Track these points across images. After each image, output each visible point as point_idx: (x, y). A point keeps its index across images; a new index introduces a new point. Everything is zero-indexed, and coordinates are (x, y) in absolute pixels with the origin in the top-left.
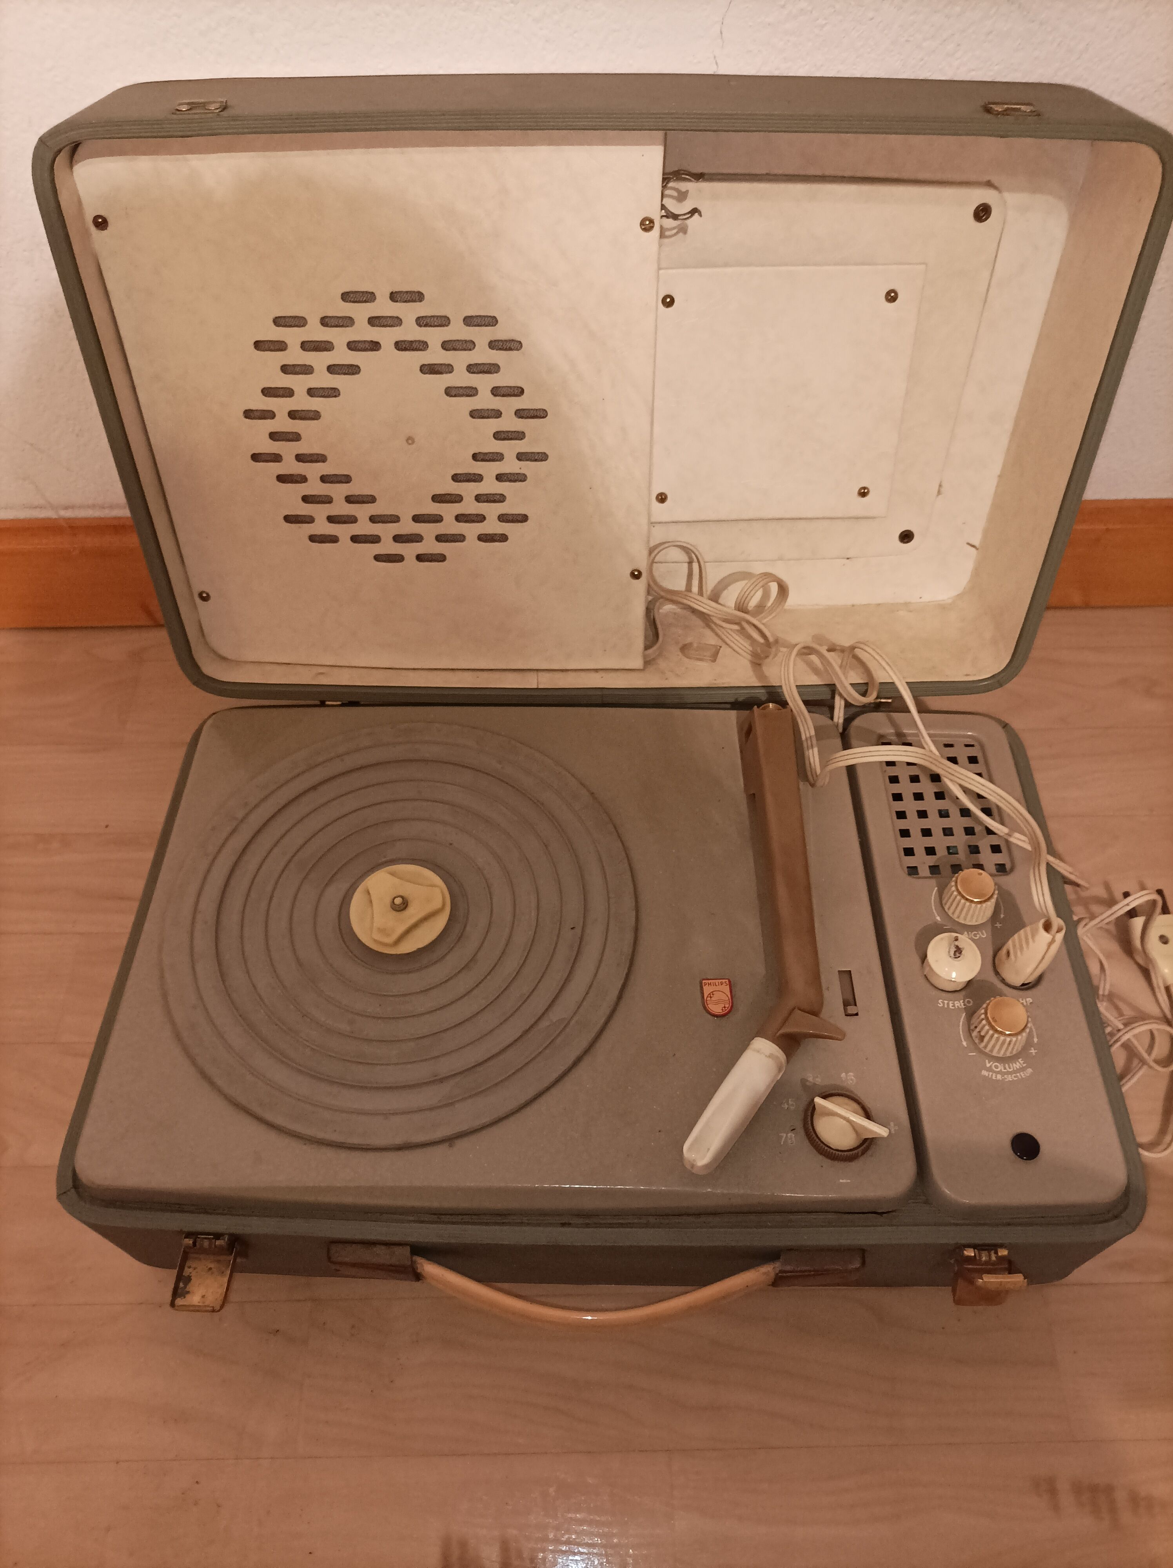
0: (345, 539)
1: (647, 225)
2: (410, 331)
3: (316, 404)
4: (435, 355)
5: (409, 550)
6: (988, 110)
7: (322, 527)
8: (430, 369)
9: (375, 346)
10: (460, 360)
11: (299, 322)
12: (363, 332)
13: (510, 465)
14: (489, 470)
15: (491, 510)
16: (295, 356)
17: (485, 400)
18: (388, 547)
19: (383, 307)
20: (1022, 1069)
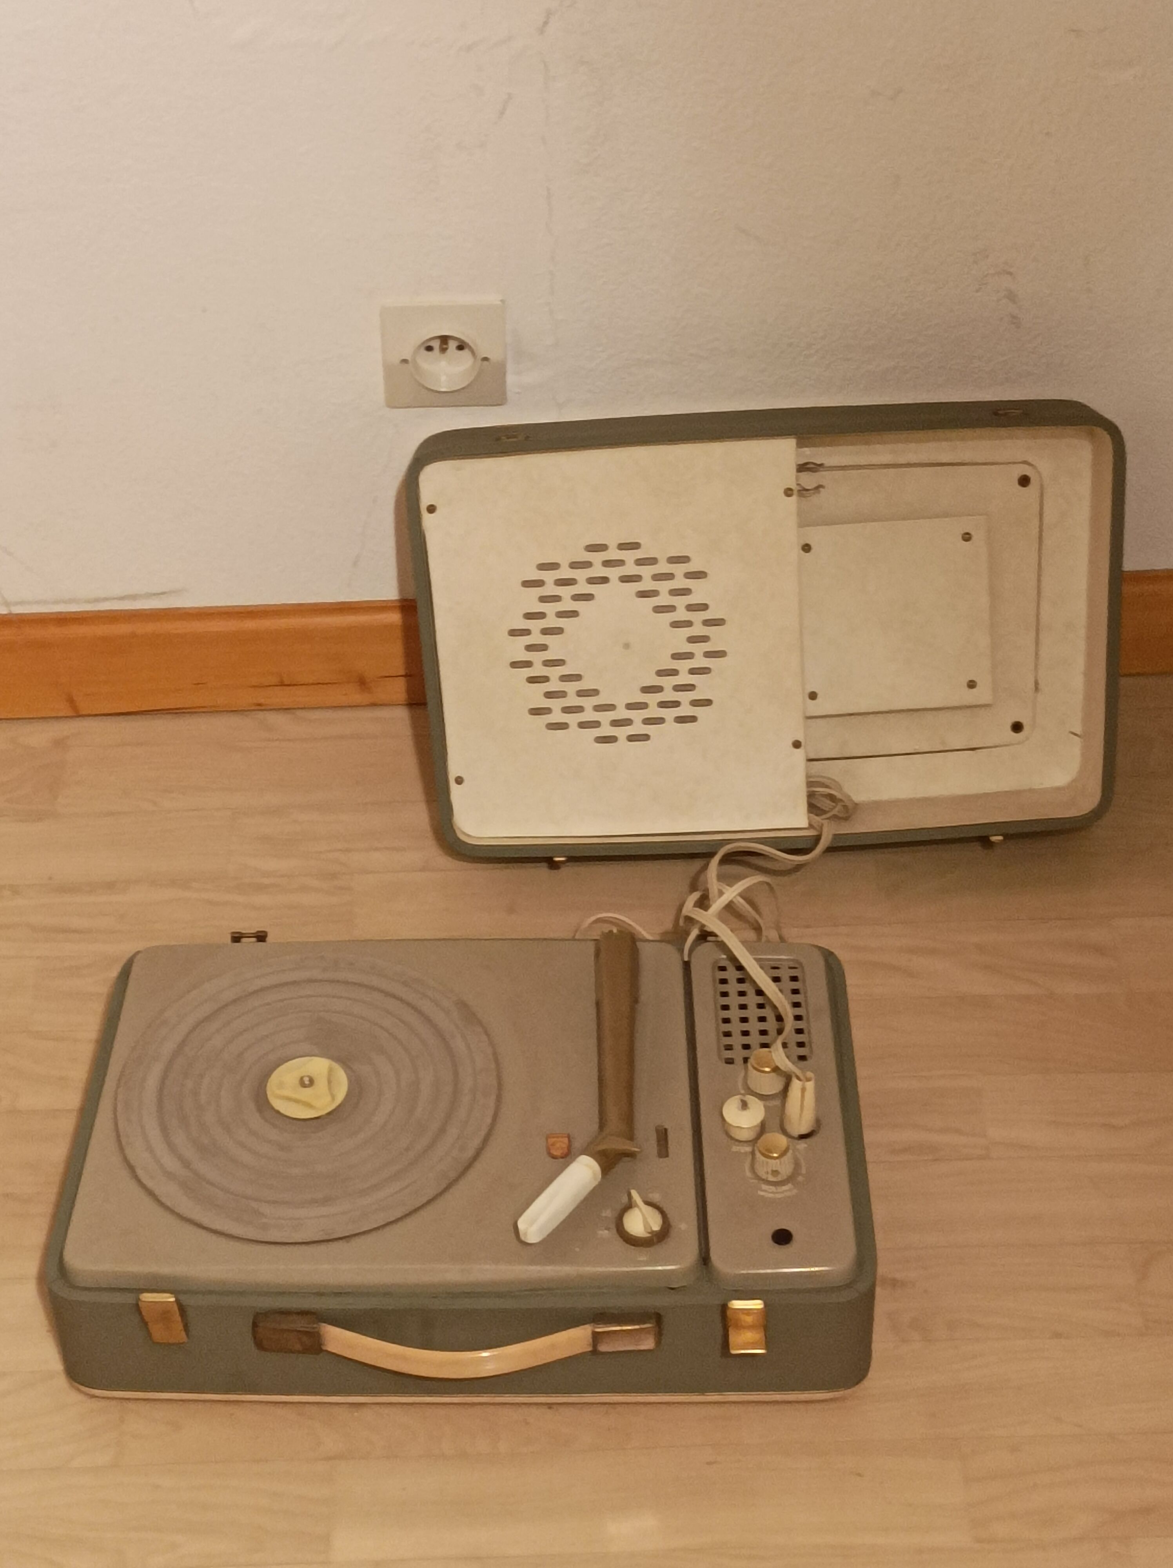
0: (573, 725)
1: (788, 492)
2: (631, 569)
3: (561, 623)
4: (647, 584)
5: (622, 732)
6: (996, 414)
7: (557, 717)
8: (643, 594)
9: (605, 580)
10: (664, 587)
11: (554, 566)
12: (598, 571)
13: (700, 662)
14: (683, 666)
15: (685, 697)
16: (550, 589)
17: (682, 614)
18: (606, 730)
19: (613, 554)
20: (790, 1190)
